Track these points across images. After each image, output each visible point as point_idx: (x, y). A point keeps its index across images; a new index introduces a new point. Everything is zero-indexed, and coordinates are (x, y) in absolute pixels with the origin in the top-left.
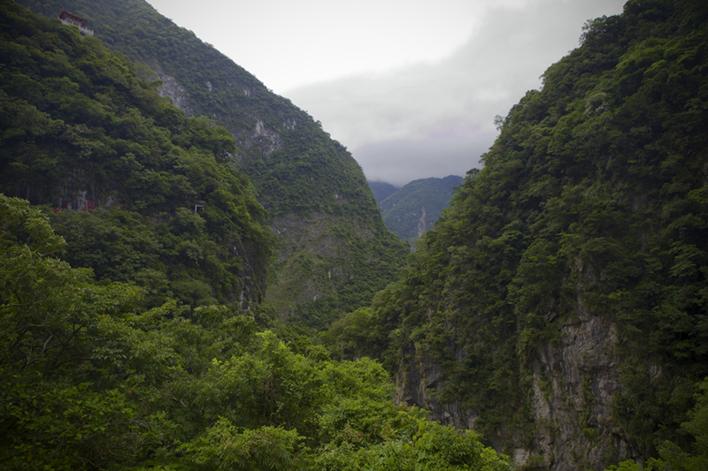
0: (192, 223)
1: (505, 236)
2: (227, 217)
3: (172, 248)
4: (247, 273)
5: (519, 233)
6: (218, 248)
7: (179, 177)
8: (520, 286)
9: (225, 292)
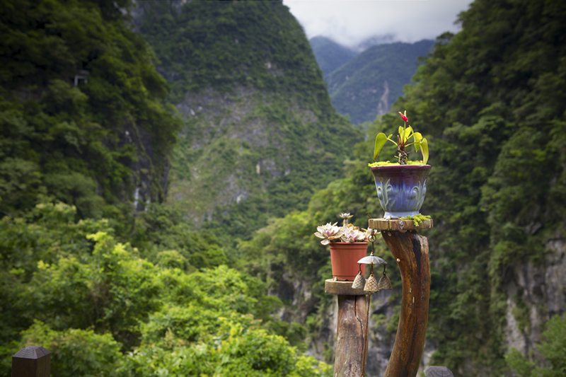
0: (70, 101)
1: (481, 124)
2: (117, 92)
3: (46, 131)
4: (143, 165)
5: (500, 119)
6: (105, 133)
7: (53, 39)
8: (498, 188)
9: (115, 189)
